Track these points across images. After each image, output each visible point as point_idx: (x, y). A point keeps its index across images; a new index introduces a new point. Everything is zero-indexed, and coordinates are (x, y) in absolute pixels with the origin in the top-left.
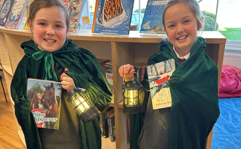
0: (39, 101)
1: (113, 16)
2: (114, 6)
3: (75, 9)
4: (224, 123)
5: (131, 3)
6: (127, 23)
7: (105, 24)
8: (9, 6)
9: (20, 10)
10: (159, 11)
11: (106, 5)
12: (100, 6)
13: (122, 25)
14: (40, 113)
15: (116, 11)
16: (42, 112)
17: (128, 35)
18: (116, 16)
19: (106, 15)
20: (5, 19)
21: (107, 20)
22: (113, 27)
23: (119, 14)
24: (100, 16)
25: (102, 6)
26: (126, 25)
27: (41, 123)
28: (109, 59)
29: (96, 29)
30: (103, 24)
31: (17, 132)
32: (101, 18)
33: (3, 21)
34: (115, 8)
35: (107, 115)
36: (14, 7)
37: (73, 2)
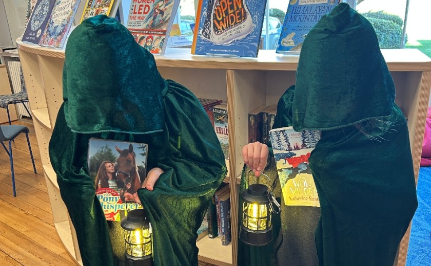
0: (110, 175)
1: (229, 25)
2: (232, 7)
3: (162, 13)
4: (425, 213)
5: (261, 2)
6: (255, 36)
7: (216, 39)
8: (46, 9)
9: (65, 17)
10: (311, 15)
11: (217, 6)
12: (205, 8)
13: (245, 40)
14: (111, 196)
15: (234, 16)
16: (115, 194)
17: (257, 57)
18: (235, 24)
19: (217, 24)
20: (40, 31)
21: (218, 32)
22: (228, 44)
23: (240, 21)
24: (207, 26)
25: (210, 9)
26: (253, 41)
27: (113, 212)
28: (219, 99)
29: (199, 47)
30: (211, 38)
31: (54, 226)
32: (208, 28)
33: (36, 34)
34: (232, 11)
35: (216, 196)
36: (55, 11)
37: (158, 2)
